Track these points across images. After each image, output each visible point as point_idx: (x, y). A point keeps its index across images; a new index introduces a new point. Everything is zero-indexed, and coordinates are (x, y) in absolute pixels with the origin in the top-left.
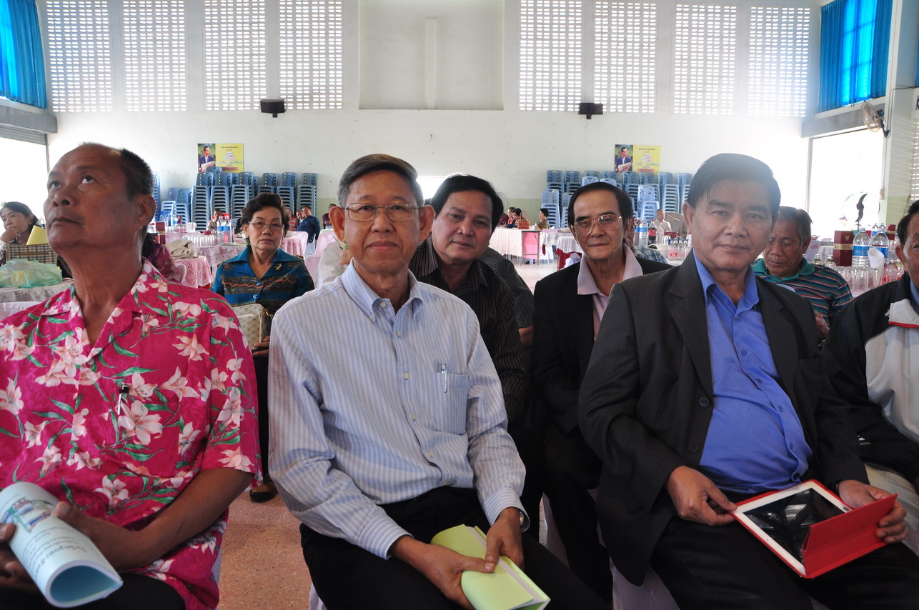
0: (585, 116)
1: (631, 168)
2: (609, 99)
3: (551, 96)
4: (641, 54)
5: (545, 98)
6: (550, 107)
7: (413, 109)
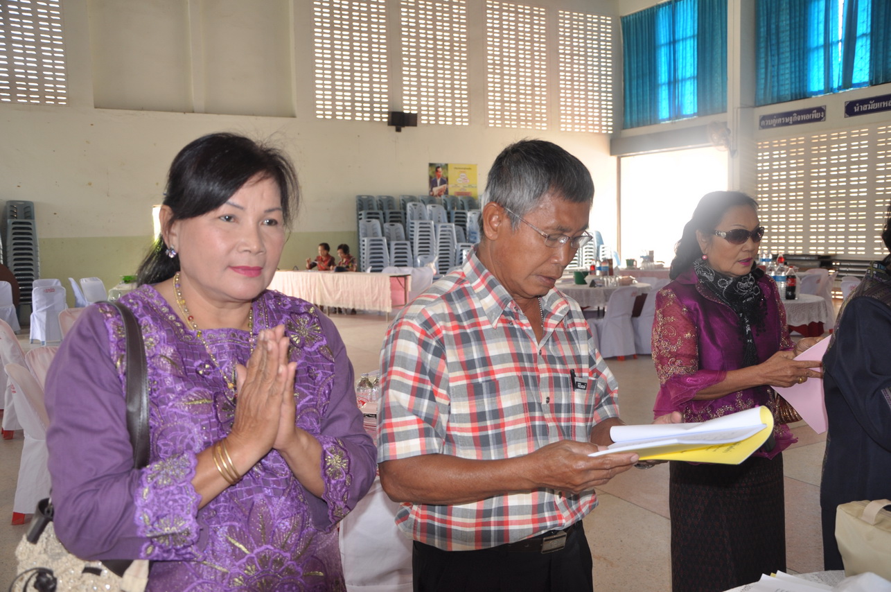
0: (394, 128)
1: (447, 190)
2: (419, 106)
3: (353, 101)
4: (452, 56)
5: (346, 104)
6: (353, 116)
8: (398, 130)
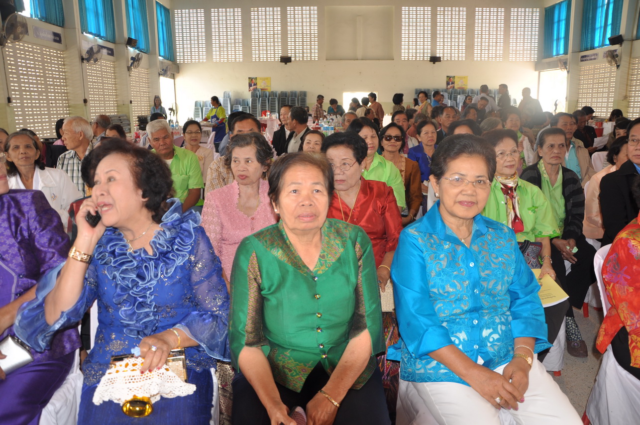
1: (454, 87)
2: (444, 53)
3: (416, 53)
4: (459, 32)
5: (413, 54)
6: (416, 58)
7: (351, 60)
8: (434, 63)
